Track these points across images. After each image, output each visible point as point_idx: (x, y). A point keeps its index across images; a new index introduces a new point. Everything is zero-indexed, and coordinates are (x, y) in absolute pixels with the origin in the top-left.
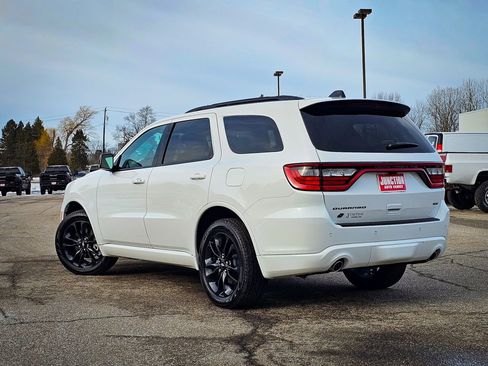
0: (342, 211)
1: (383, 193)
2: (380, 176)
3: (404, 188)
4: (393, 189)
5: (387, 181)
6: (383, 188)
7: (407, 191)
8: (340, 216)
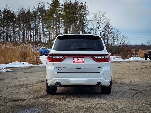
0: (59, 68)
1: (75, 63)
2: (74, 58)
3: (83, 62)
4: (78, 62)
5: (76, 60)
6: (74, 62)
7: (85, 63)
8: (59, 69)
